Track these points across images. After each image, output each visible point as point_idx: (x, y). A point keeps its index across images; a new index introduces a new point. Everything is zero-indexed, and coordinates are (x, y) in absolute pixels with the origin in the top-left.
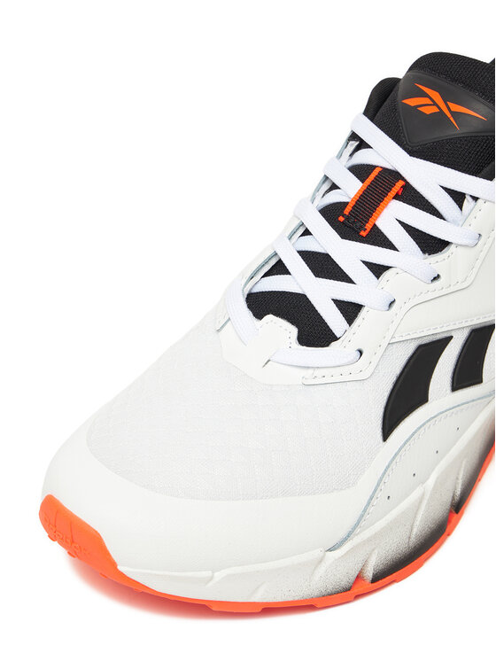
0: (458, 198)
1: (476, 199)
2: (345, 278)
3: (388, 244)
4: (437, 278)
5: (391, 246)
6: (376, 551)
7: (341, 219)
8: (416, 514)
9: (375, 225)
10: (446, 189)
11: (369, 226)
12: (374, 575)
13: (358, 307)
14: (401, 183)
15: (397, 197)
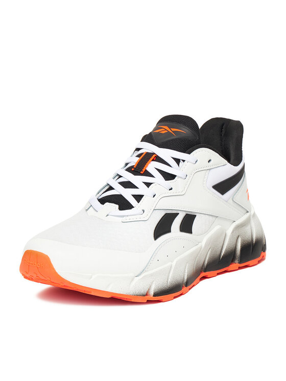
0: (178, 161)
1: (184, 161)
2: (135, 187)
3: (151, 176)
4: (171, 189)
5: (152, 176)
6: (154, 282)
7: (133, 169)
8: (169, 272)
9: (146, 170)
10: (173, 158)
11: (144, 170)
12: (154, 293)
13: (142, 196)
14: (154, 156)
15: (153, 160)
